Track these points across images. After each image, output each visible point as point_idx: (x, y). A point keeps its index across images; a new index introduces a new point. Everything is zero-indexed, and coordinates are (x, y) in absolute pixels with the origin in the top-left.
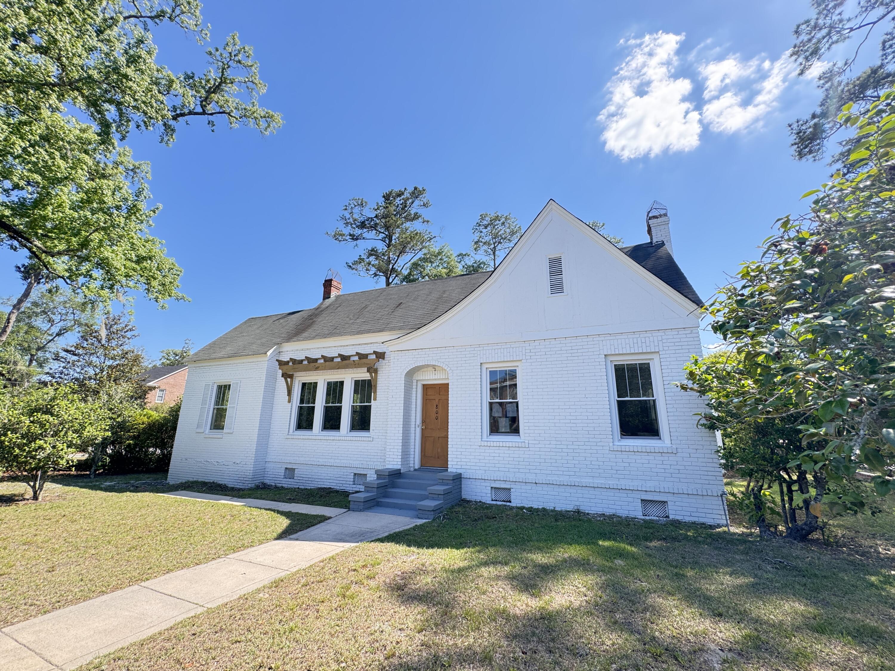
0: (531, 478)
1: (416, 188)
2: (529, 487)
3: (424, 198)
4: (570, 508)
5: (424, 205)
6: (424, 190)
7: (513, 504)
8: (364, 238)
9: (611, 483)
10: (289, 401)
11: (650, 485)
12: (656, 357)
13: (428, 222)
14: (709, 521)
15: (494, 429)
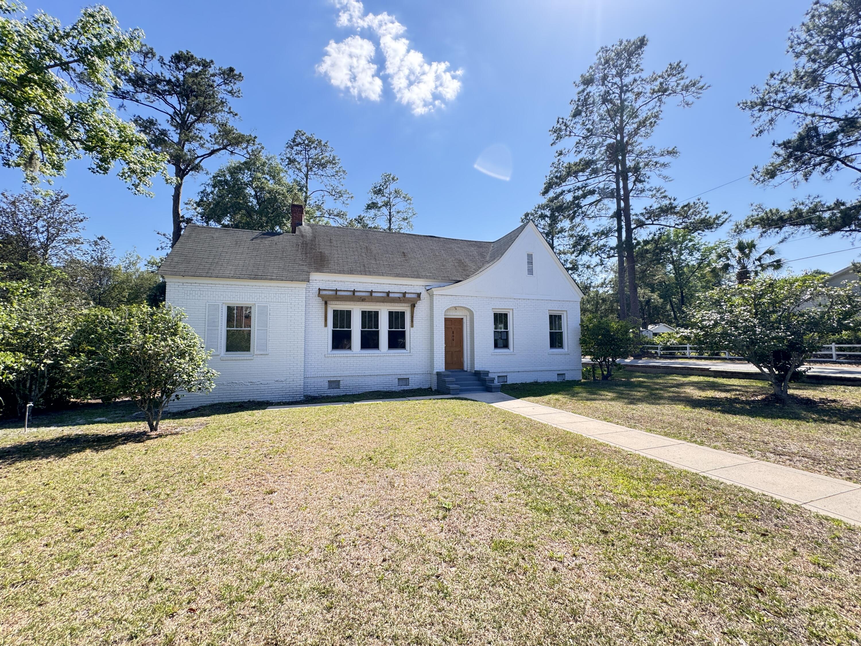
0: (517, 369)
1: (231, 70)
2: (515, 374)
3: (236, 86)
4: (532, 381)
5: (230, 92)
6: (240, 75)
7: (508, 383)
8: (137, 101)
9: (548, 368)
10: (326, 325)
11: (561, 368)
12: (565, 313)
13: (236, 115)
14: (577, 379)
15: (496, 346)
